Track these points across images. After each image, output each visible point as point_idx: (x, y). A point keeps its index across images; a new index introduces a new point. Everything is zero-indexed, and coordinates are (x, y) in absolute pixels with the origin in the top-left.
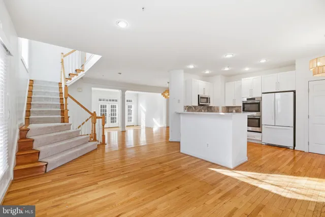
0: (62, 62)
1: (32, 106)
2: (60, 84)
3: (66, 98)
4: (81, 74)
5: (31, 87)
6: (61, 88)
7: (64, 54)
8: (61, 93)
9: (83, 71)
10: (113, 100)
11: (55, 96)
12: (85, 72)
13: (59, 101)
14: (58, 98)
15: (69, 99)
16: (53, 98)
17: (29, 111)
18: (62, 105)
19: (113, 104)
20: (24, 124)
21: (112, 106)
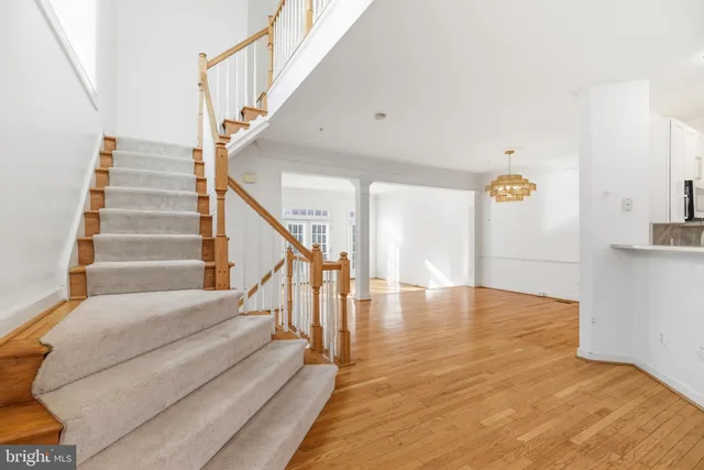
0: (203, 84)
1: (103, 224)
2: (197, 151)
3: (221, 192)
4: (258, 124)
5: (108, 160)
6: (199, 164)
7: (209, 58)
8: (201, 181)
9: (264, 113)
10: (318, 213)
11: (183, 189)
12: (267, 118)
13: (196, 204)
14: (190, 197)
15: (231, 195)
16: (176, 196)
17: (91, 242)
18: (206, 220)
19: (317, 224)
20: (65, 295)
21: (314, 227)
